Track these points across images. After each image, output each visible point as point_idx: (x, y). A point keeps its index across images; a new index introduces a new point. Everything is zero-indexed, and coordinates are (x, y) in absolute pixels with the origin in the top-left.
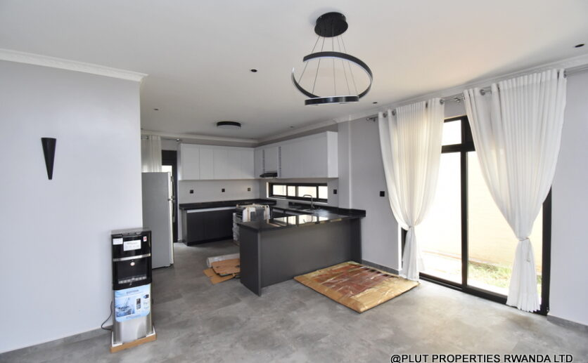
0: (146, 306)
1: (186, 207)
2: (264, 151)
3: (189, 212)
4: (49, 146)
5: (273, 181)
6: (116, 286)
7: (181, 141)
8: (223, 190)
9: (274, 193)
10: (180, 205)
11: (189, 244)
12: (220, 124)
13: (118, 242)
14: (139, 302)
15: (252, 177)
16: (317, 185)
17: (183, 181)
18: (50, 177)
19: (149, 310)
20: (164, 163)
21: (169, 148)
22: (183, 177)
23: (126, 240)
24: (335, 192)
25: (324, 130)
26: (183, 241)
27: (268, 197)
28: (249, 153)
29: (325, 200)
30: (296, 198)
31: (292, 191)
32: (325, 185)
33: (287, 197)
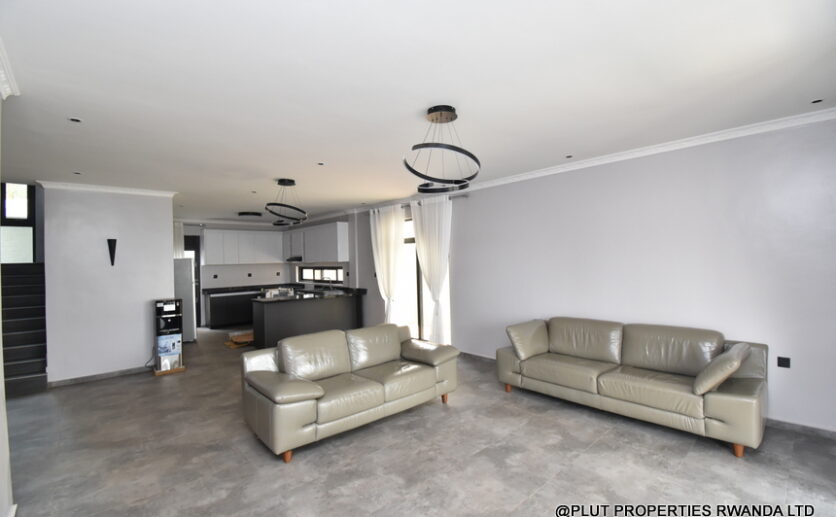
0: (179, 348)
1: (208, 292)
2: (291, 237)
3: (212, 296)
4: (112, 244)
5: (302, 265)
6: (159, 333)
7: (204, 225)
8: (250, 275)
9: (305, 277)
10: (204, 290)
11: (212, 328)
12: (241, 214)
13: (160, 305)
14: (174, 345)
15: (281, 262)
16: (336, 268)
17: (206, 266)
18: (113, 264)
19: (180, 351)
20: (188, 247)
21: (192, 232)
22: (206, 261)
23: (165, 304)
24: (348, 274)
25: (335, 220)
26: (206, 326)
27: (297, 281)
28: (277, 238)
29: (341, 282)
30: (322, 281)
31: (318, 275)
32: (341, 268)
33: (314, 281)
